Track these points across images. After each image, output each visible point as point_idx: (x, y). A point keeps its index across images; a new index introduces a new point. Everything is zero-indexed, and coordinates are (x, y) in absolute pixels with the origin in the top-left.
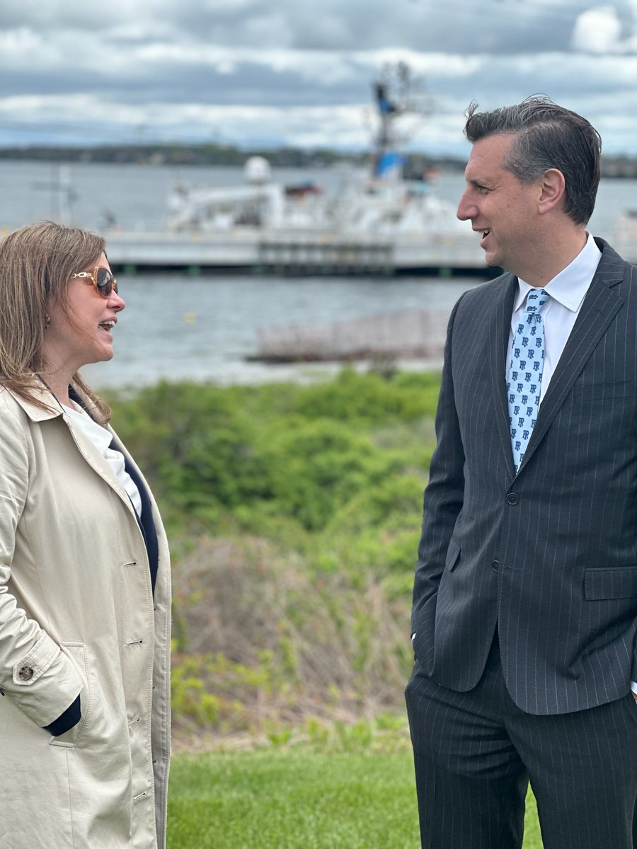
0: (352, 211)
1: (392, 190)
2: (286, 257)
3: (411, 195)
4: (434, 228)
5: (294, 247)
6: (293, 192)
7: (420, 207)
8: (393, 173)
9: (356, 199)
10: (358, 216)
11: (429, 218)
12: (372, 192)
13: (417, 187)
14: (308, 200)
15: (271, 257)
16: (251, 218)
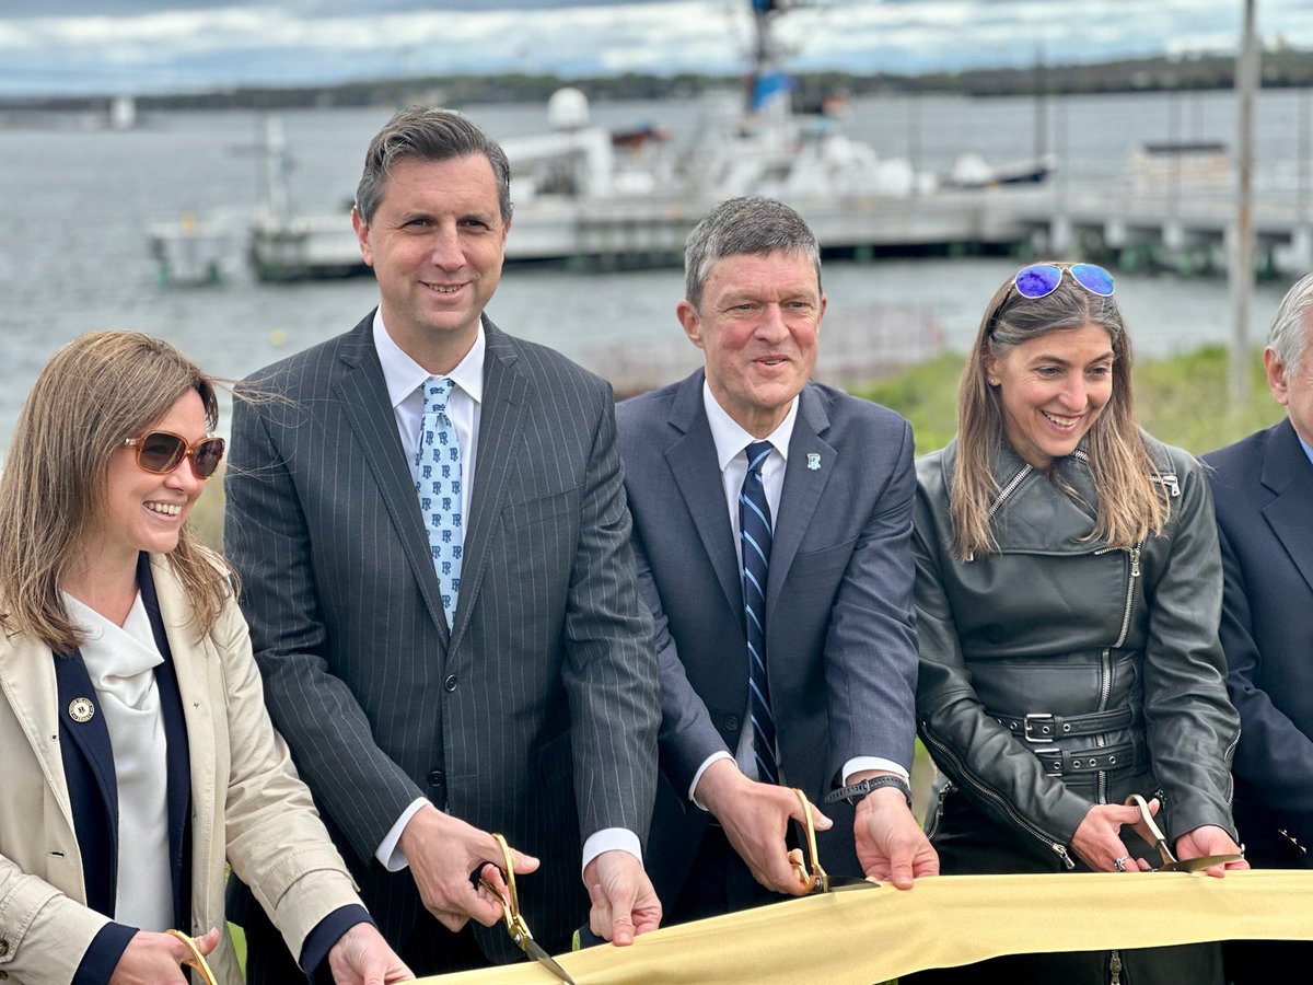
0: (715, 167)
1: (777, 128)
2: (618, 241)
3: (804, 139)
4: (843, 186)
5: (629, 226)
6: (625, 141)
7: (820, 154)
8: (777, 103)
9: (722, 149)
10: (725, 174)
11: (834, 170)
12: (744, 135)
13: (813, 123)
14: (648, 151)
15: (594, 242)
16: (561, 182)
